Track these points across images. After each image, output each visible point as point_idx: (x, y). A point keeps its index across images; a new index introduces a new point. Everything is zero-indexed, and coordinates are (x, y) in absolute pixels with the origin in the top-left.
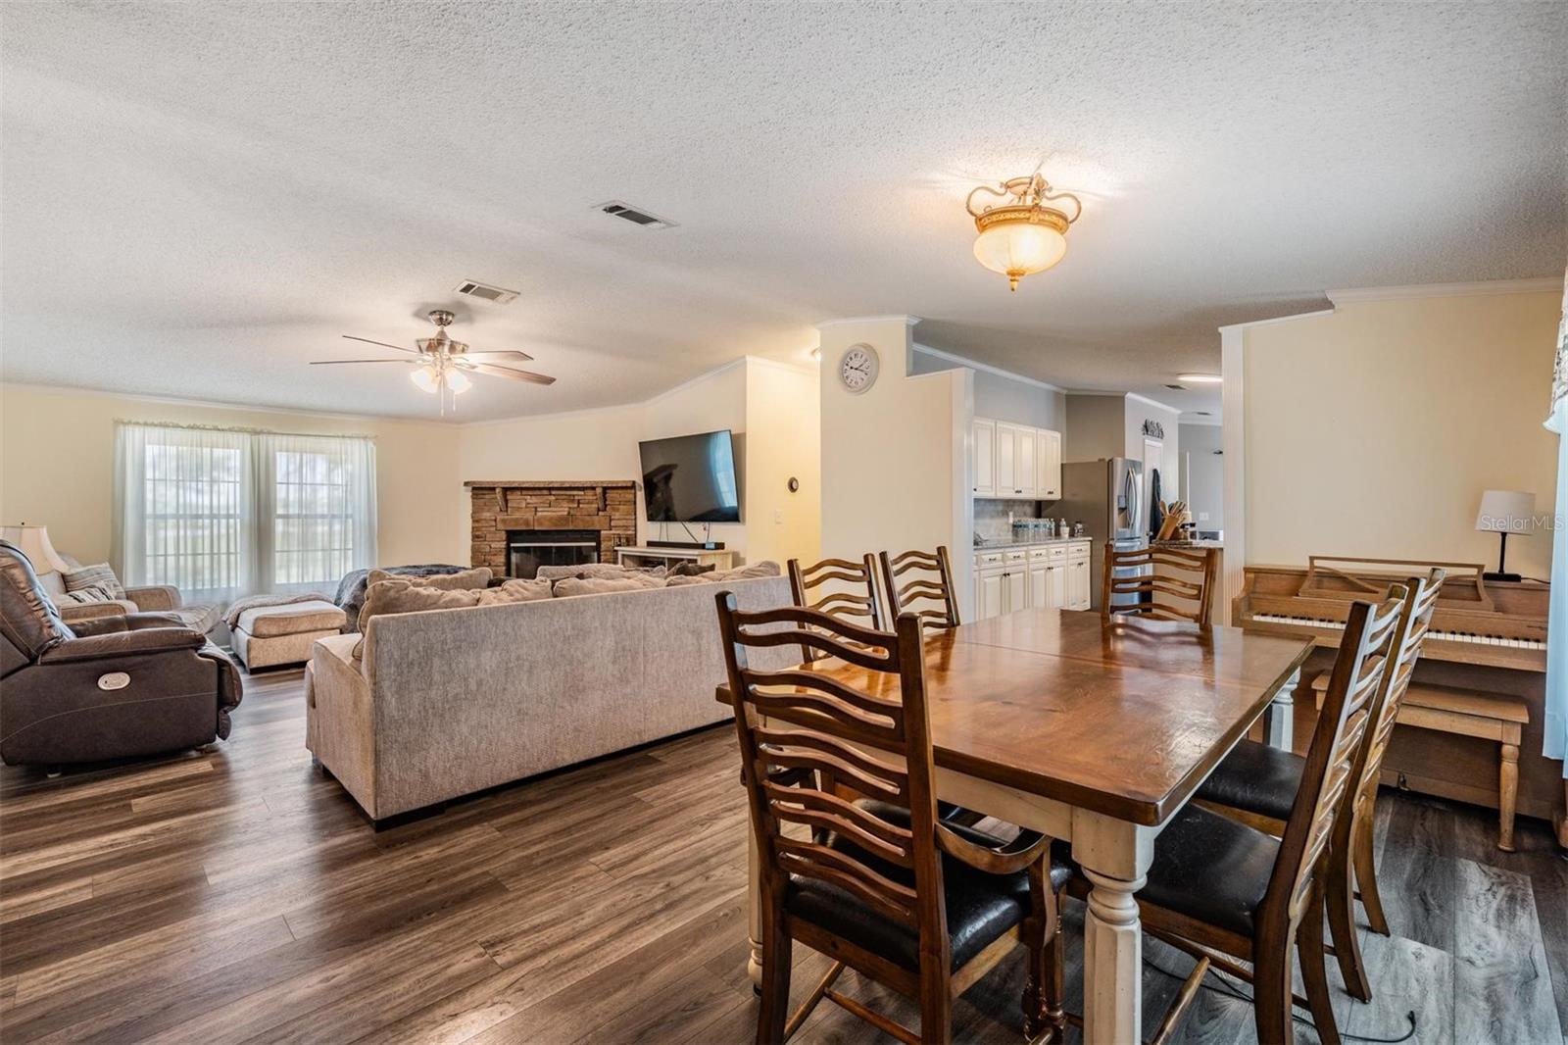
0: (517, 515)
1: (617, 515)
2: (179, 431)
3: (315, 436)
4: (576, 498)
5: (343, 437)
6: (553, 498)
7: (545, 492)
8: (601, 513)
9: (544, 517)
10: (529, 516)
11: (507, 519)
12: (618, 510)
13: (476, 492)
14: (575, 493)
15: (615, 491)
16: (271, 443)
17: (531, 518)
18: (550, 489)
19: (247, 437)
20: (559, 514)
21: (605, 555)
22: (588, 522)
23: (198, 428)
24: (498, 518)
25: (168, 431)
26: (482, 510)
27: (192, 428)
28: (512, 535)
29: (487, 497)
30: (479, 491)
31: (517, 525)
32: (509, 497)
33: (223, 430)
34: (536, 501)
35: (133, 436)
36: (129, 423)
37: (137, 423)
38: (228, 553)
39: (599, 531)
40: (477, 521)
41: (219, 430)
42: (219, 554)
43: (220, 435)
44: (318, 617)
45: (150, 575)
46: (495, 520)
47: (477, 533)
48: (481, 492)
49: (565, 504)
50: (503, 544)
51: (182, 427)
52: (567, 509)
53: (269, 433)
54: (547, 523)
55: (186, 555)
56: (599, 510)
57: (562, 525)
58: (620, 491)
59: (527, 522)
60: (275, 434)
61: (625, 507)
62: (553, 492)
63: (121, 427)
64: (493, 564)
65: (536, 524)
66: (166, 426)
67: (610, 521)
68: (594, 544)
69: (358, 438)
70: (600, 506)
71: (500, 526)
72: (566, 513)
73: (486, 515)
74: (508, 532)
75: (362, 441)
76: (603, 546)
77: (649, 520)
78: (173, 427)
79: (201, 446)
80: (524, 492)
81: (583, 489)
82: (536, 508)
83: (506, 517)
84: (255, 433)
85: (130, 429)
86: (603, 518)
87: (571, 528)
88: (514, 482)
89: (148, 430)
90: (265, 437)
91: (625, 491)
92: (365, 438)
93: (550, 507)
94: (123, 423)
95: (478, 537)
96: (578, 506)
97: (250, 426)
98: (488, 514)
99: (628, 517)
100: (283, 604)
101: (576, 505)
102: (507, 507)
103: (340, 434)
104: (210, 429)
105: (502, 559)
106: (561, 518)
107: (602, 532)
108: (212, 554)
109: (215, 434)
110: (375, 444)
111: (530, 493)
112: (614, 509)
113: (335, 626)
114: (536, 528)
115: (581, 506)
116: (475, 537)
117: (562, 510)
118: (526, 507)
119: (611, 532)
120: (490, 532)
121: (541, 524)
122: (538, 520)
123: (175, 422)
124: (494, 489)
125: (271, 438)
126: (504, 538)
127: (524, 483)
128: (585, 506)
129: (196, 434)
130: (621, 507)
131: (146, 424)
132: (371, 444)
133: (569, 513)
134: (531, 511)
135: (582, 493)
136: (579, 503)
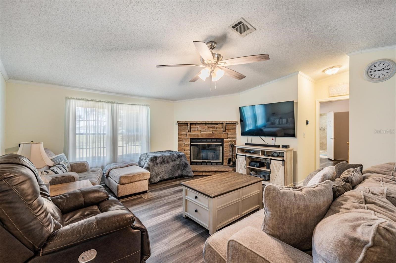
0: (194, 133)
1: (230, 133)
2: (88, 102)
3: (132, 104)
4: (215, 127)
5: (140, 105)
6: (207, 127)
7: (204, 125)
8: (224, 133)
9: (204, 134)
10: (198, 133)
11: (191, 135)
12: (230, 131)
13: (180, 125)
14: (215, 125)
15: (229, 125)
16: (117, 107)
17: (199, 134)
18: (206, 124)
19: (110, 104)
20: (209, 132)
21: (225, 147)
22: (219, 136)
23: (94, 101)
24: (188, 134)
25: (84, 101)
26: (182, 131)
27: (92, 101)
28: (192, 140)
29: (184, 126)
30: (181, 124)
31: (194, 136)
32: (191, 127)
33: (102, 102)
34: (201, 128)
35: (72, 103)
36: (71, 98)
37: (74, 99)
38: (104, 147)
39: (223, 139)
40: (180, 135)
41: (101, 102)
42: (101, 148)
43: (101, 103)
44: (141, 175)
45: (77, 156)
46: (187, 135)
47: (180, 139)
48: (182, 125)
49: (211, 129)
50: (189, 143)
51: (89, 100)
52: (212, 131)
53: (117, 103)
54: (205, 136)
55: (89, 148)
56: (223, 131)
57: (210, 137)
58: (231, 125)
59: (198, 135)
60: (119, 103)
61: (233, 130)
62: (207, 125)
63: (68, 100)
64: (185, 150)
65: (201, 136)
66: (83, 100)
67: (227, 135)
68: (221, 143)
69: (144, 105)
70: (224, 130)
71: (189, 137)
72: (211, 132)
73: (183, 133)
74: (191, 139)
75: (146, 107)
76: (225, 144)
77: (242, 135)
78: (86, 100)
79: (95, 108)
80: (197, 125)
81: (218, 124)
82: (201, 130)
83: (190, 134)
84: (113, 103)
85: (71, 101)
86: (225, 134)
87: (213, 138)
88: (194, 121)
89: (78, 101)
90: (116, 104)
91: (233, 125)
92: (147, 105)
93: (206, 130)
94: (68, 98)
95: (180, 140)
96: (216, 130)
97: (111, 100)
98: (184, 133)
99: (234, 134)
100: (123, 167)
101: (215, 130)
102: (191, 130)
103: (139, 104)
104: (98, 101)
105: (189, 148)
106: (210, 134)
107: (224, 139)
108: (98, 148)
109: (100, 103)
110: (150, 108)
111: (199, 125)
112: (229, 131)
113: (147, 178)
114: (201, 138)
115: (217, 130)
116: (179, 141)
117: (210, 131)
118: (197, 130)
119: (228, 139)
120: (185, 139)
121: (202, 136)
122: (201, 135)
123: (87, 98)
124: (187, 124)
125: (117, 105)
126: (190, 141)
127: (198, 121)
128: (218, 130)
129: (93, 103)
130: (231, 130)
131: (77, 99)
132: (148, 108)
133: (213, 132)
134: (199, 132)
135: (217, 125)
136: (216, 129)
